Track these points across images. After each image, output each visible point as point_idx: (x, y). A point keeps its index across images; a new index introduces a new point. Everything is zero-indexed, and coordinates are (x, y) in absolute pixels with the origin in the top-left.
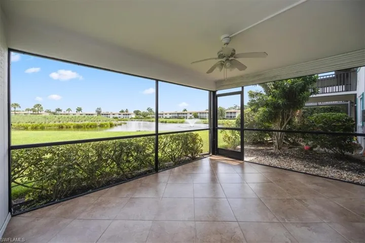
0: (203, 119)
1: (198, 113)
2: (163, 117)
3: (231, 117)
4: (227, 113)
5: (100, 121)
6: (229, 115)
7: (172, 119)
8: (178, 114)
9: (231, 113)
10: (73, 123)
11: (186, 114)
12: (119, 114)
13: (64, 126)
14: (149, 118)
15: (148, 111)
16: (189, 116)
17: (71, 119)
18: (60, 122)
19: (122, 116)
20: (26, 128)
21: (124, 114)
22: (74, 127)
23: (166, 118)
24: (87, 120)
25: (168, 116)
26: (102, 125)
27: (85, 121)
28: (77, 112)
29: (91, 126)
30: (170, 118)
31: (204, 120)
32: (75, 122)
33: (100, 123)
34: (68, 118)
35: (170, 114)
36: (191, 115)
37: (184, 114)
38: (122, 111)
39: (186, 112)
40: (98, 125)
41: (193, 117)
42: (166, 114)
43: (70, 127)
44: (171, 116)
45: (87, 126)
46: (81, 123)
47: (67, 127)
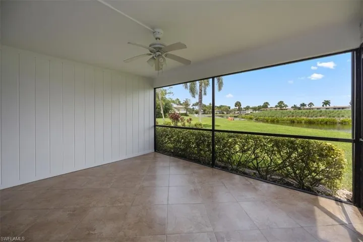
5: (343, 116)
10: (305, 118)
13: (295, 121)
17: (304, 115)
18: (293, 116)
20: (267, 121)
22: (305, 123)
24: (324, 116)
26: (345, 122)
27: (321, 116)
29: (326, 123)
32: (308, 117)
33: (342, 119)
34: (302, 112)
40: (340, 121)
43: (301, 122)
45: (321, 122)
46: (315, 118)
47: (298, 122)
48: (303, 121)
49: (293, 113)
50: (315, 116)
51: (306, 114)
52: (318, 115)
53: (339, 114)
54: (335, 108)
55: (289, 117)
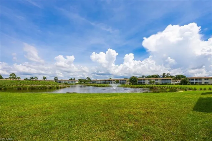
0: (122, 84)
1: (119, 80)
2: (96, 83)
3: (141, 83)
4: (139, 80)
5: (50, 85)
6: (140, 81)
7: (102, 84)
8: (106, 81)
9: (141, 80)
10: (29, 86)
11: (111, 81)
12: (68, 81)
13: (22, 88)
14: (87, 83)
15: (87, 79)
16: (113, 82)
18: (20, 85)
19: (70, 82)
21: (71, 81)
22: (29, 89)
23: (98, 83)
24: (41, 84)
25: (99, 82)
26: (51, 87)
28: (43, 79)
29: (42, 88)
30: (101, 83)
31: (124, 85)
32: (31, 85)
34: (27, 82)
35: (101, 81)
36: (114, 82)
37: (110, 81)
38: (71, 79)
39: (111, 80)
40: (48, 87)
41: (116, 83)
42: (98, 81)
43: (26, 89)
44: (101, 82)
45: (39, 88)
46: (36, 86)
47: (24, 89)
48: (28, 88)
49: (21, 83)
50: (36, 84)
51: (31, 83)
52: (38, 84)
53: (49, 83)
54: (48, 81)
55: (17, 85)
